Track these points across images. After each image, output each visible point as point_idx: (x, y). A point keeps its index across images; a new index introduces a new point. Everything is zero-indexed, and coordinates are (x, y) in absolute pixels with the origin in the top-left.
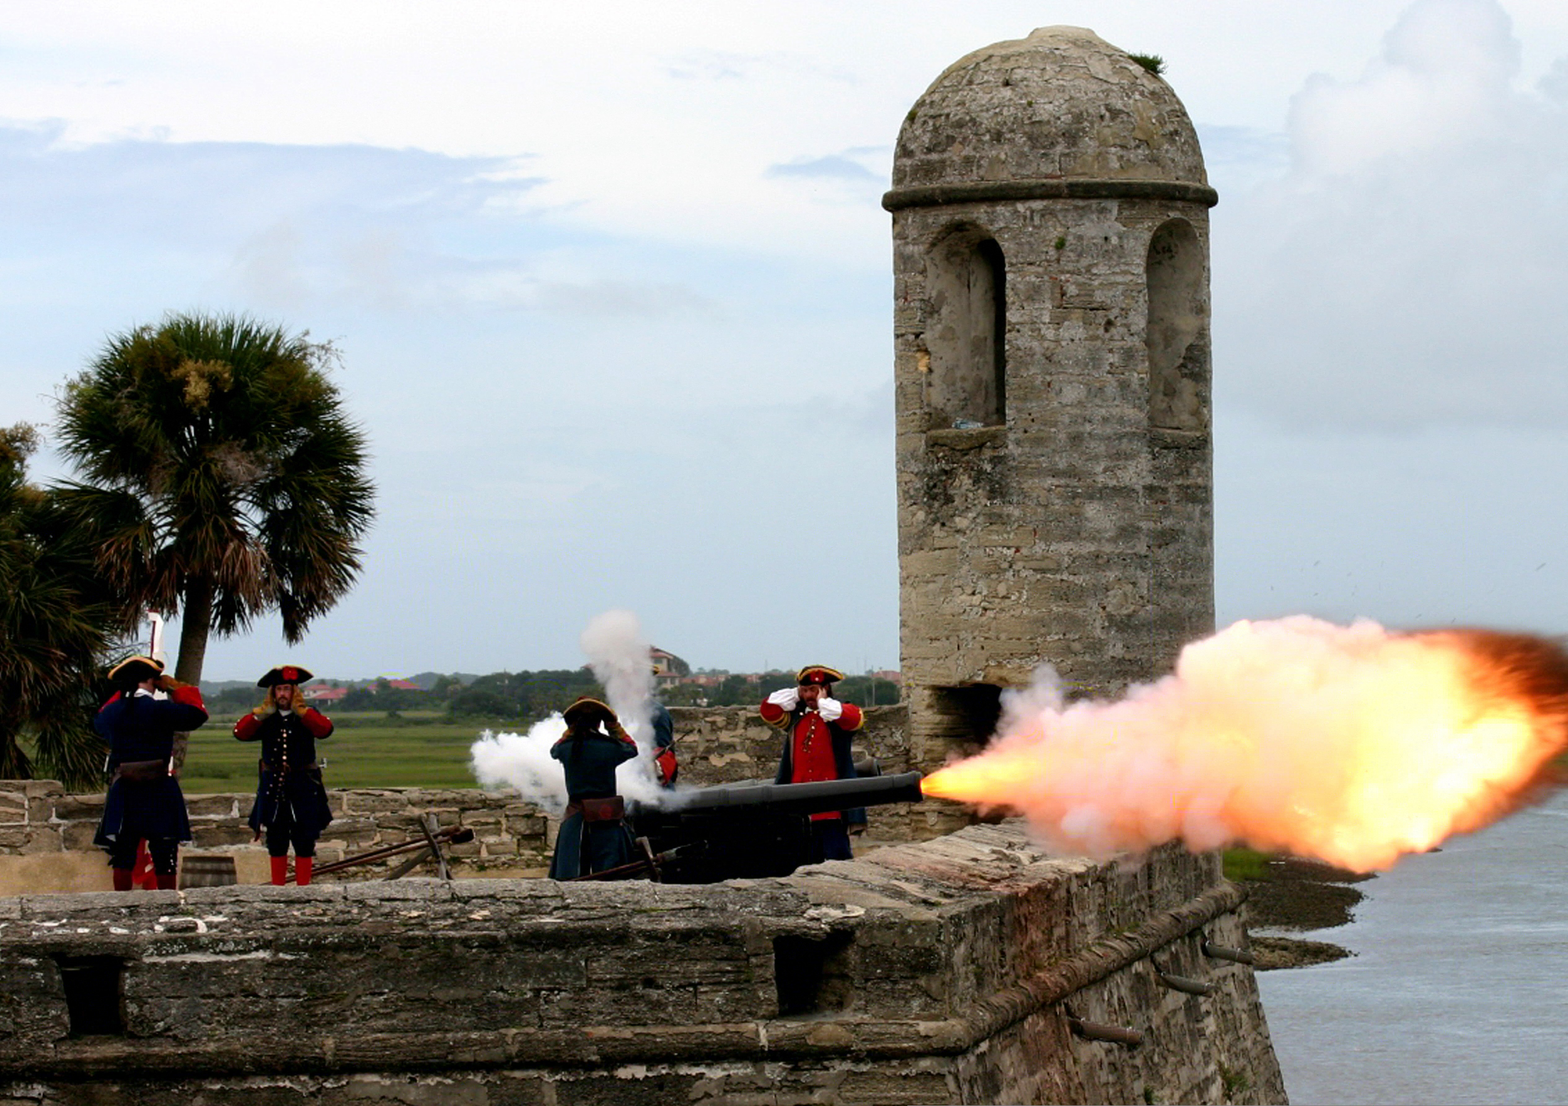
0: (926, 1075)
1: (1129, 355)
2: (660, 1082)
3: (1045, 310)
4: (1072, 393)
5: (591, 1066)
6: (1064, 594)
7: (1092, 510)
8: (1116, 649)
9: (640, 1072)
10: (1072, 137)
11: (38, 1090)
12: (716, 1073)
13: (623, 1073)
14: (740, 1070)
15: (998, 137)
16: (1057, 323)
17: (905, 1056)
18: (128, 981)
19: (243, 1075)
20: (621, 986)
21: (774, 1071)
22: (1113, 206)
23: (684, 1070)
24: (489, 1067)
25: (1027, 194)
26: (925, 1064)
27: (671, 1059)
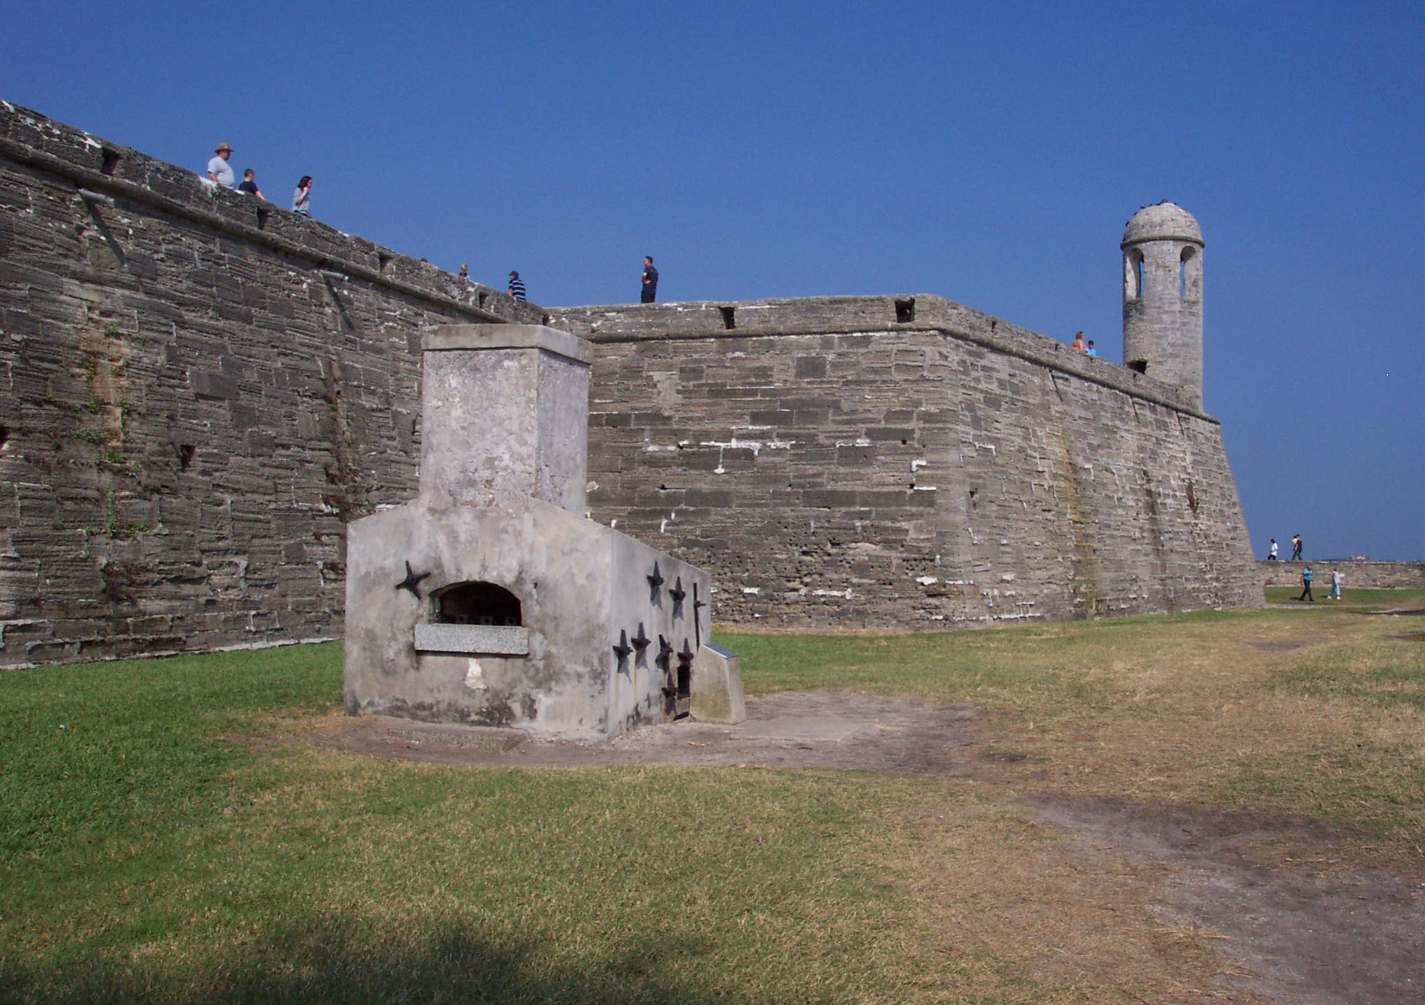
0: (932, 335)
1: (1175, 278)
2: (864, 337)
3: (1153, 268)
4: (1159, 288)
5: (846, 333)
6: (1158, 337)
7: (1164, 317)
8: (1170, 350)
9: (859, 334)
10: (1161, 225)
11: (712, 340)
12: (878, 334)
13: (855, 335)
14: (885, 334)
15: (1143, 227)
16: (1156, 271)
17: (926, 330)
18: (735, 313)
19: (761, 336)
20: (856, 313)
21: (893, 334)
22: (1171, 242)
23: (870, 334)
24: (821, 333)
25: (1149, 240)
26: (932, 332)
27: (866, 331)
